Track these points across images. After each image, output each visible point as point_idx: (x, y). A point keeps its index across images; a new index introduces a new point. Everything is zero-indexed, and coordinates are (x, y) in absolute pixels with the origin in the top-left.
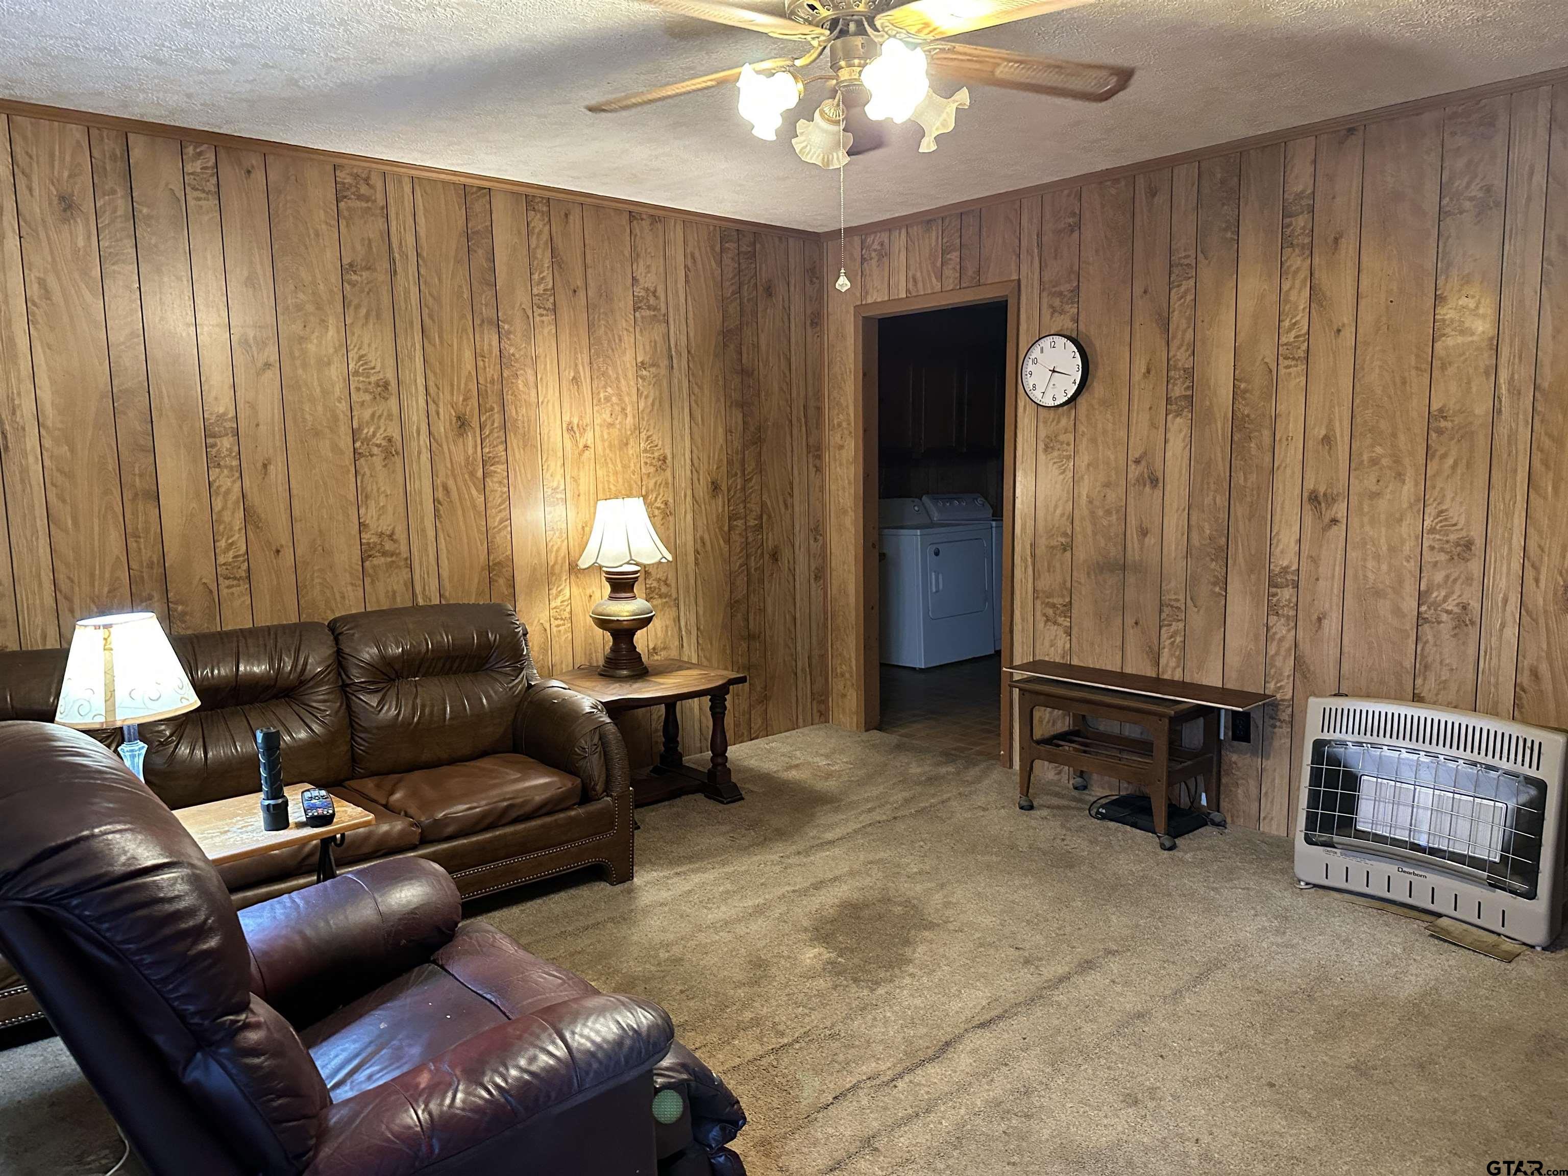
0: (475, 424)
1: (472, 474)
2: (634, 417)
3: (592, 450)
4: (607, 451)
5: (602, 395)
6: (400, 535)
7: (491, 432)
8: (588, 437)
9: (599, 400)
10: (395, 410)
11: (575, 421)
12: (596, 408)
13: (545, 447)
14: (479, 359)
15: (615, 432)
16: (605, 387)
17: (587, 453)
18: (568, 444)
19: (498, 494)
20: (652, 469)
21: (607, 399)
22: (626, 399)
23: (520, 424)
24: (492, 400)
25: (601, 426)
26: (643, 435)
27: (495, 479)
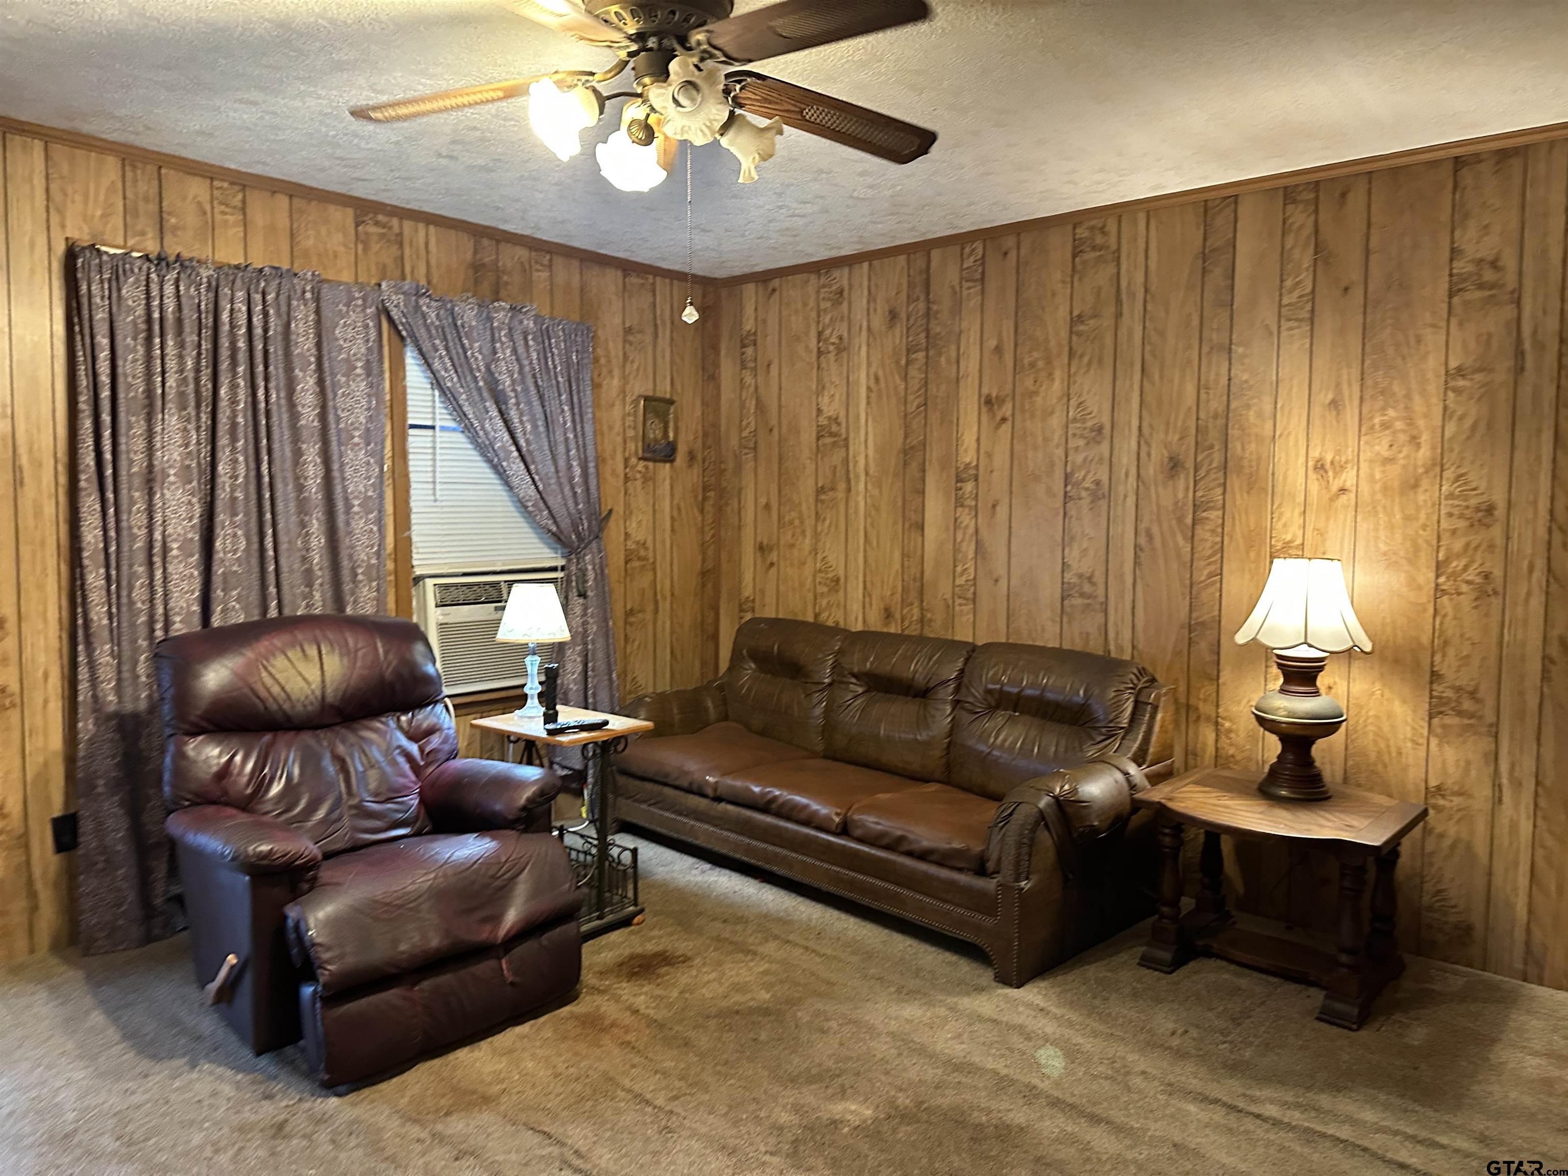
0: (1190, 464)
1: (1180, 520)
2: (1433, 448)
3: (1353, 496)
4: (1379, 496)
5: (1377, 420)
6: (1099, 578)
7: (1208, 472)
8: (1348, 478)
9: (1372, 427)
10: (1107, 454)
11: (1329, 458)
12: (1363, 439)
13: (1279, 489)
14: (1202, 391)
15: (1395, 470)
16: (1384, 409)
17: (1343, 499)
18: (1314, 487)
19: (1208, 545)
20: (1462, 524)
21: (1385, 426)
22: (1421, 423)
23: (1245, 463)
24: (1214, 436)
25: (1371, 461)
26: (1449, 474)
27: (1207, 527)
